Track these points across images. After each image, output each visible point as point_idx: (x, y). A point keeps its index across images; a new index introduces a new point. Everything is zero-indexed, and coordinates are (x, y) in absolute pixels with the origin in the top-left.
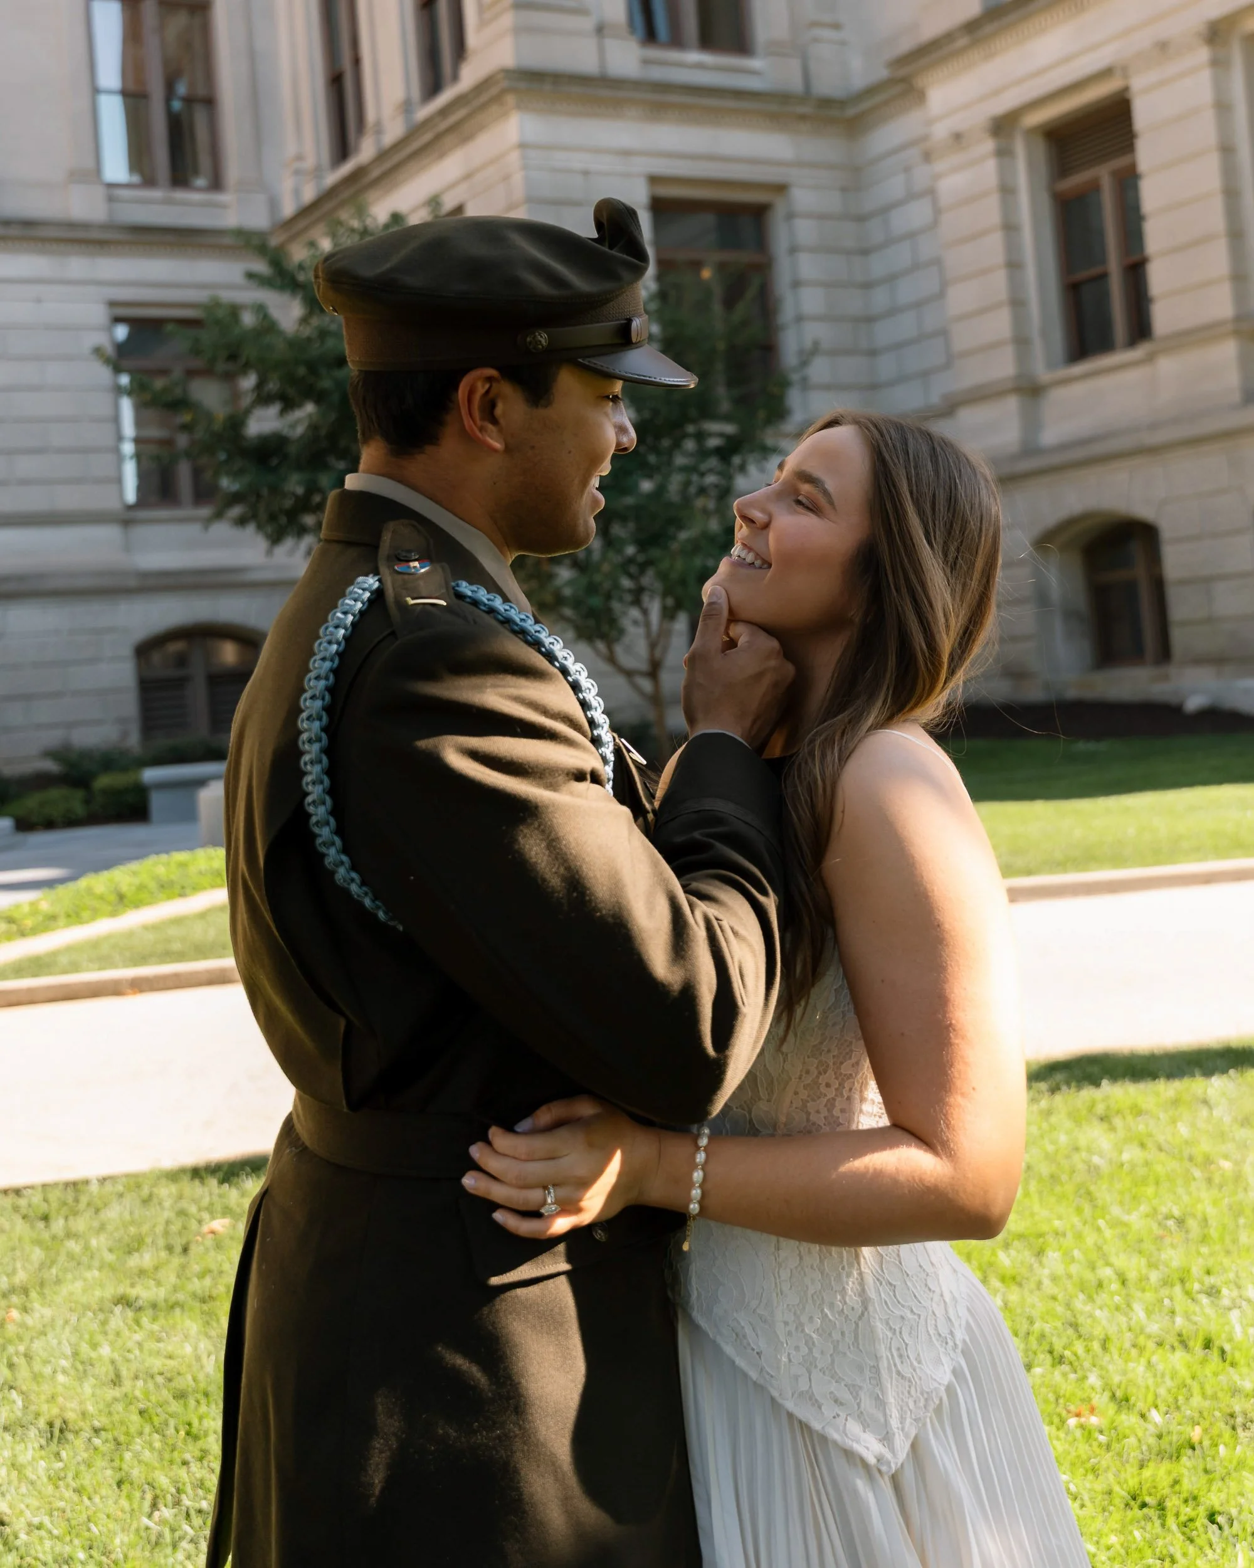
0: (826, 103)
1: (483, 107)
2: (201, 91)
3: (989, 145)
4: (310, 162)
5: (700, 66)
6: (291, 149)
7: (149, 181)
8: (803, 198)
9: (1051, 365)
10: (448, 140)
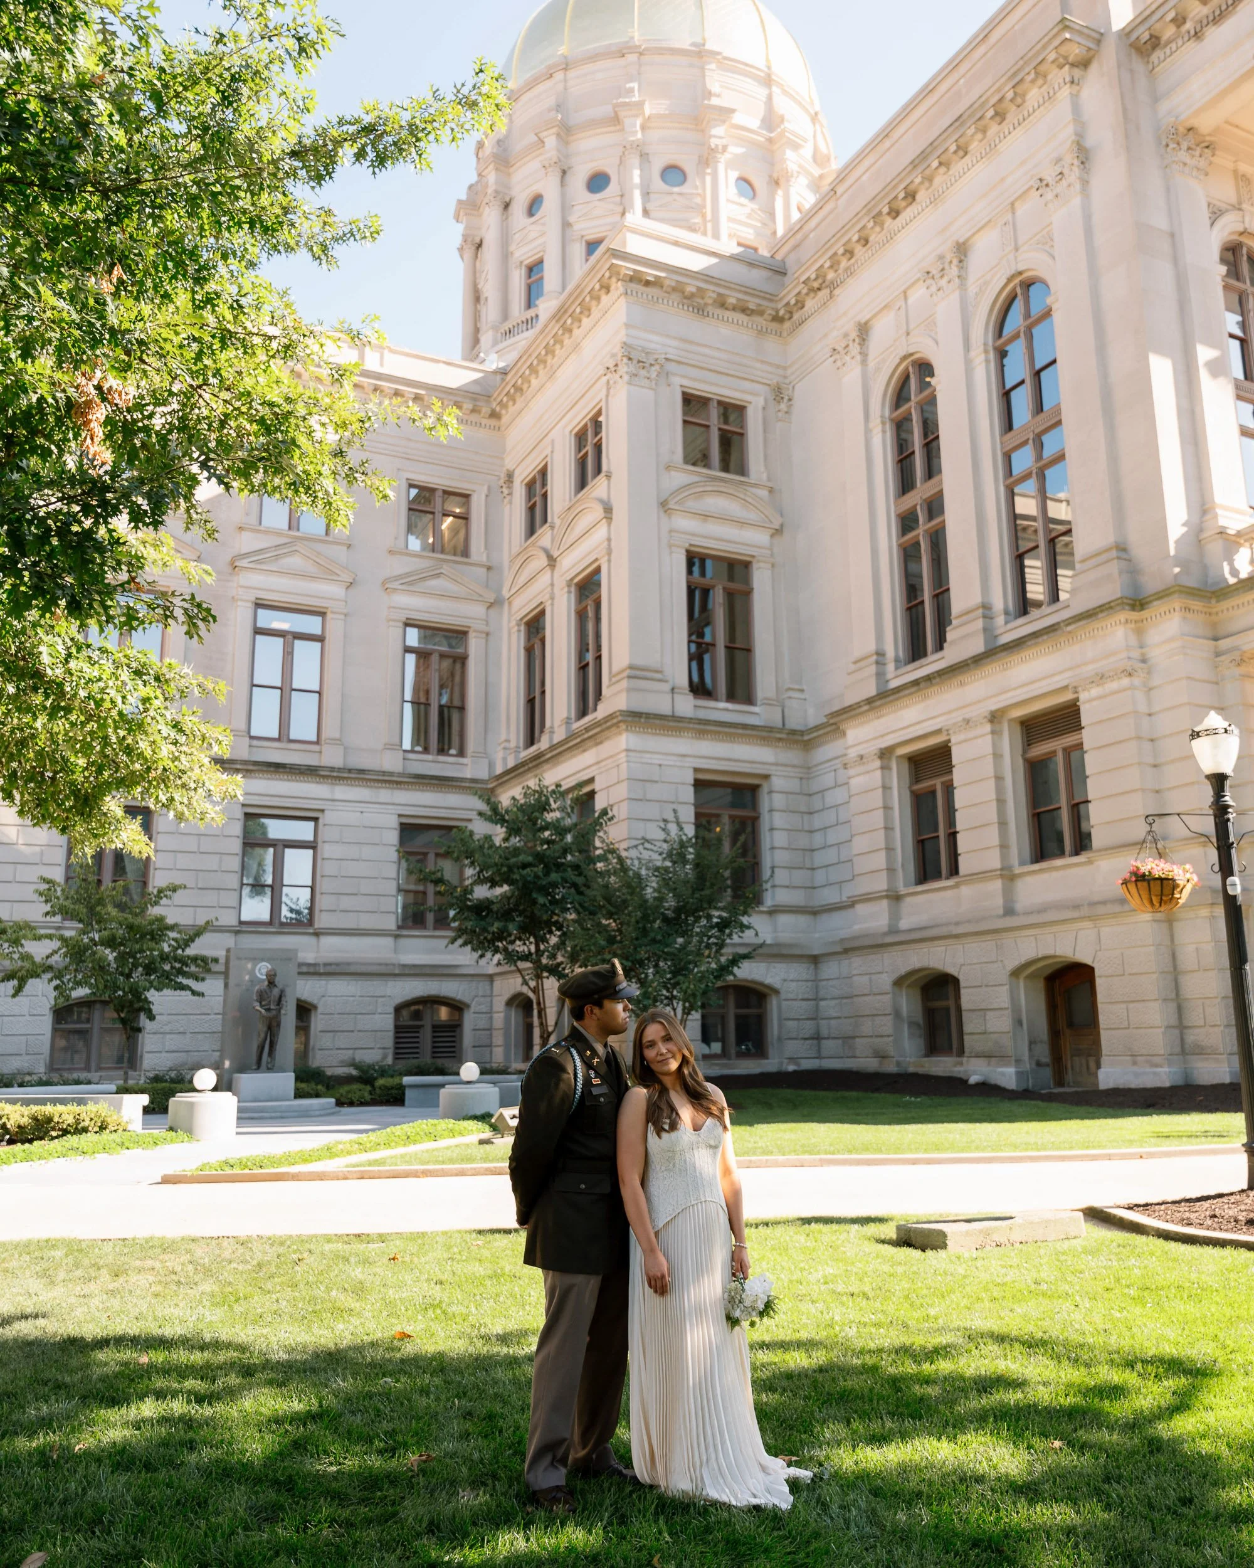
0: (793, 732)
1: (608, 728)
2: (456, 703)
3: (878, 763)
4: (513, 744)
5: (727, 710)
6: (503, 737)
7: (426, 750)
8: (777, 783)
9: (906, 885)
10: (589, 743)
